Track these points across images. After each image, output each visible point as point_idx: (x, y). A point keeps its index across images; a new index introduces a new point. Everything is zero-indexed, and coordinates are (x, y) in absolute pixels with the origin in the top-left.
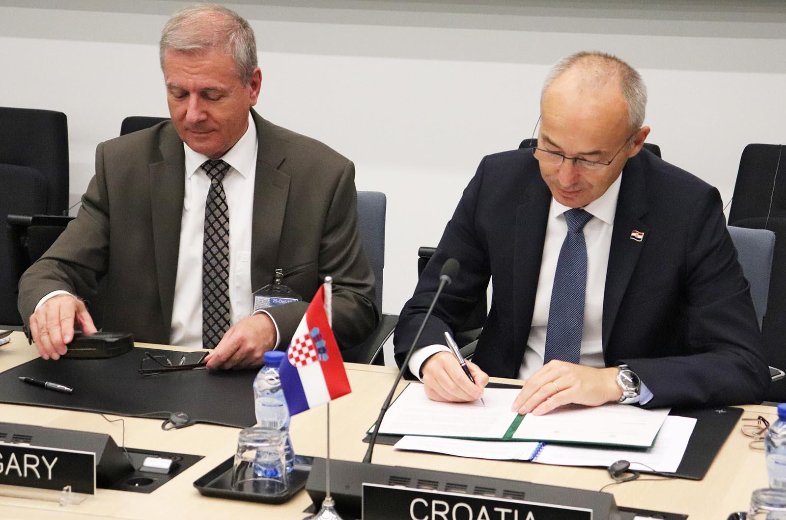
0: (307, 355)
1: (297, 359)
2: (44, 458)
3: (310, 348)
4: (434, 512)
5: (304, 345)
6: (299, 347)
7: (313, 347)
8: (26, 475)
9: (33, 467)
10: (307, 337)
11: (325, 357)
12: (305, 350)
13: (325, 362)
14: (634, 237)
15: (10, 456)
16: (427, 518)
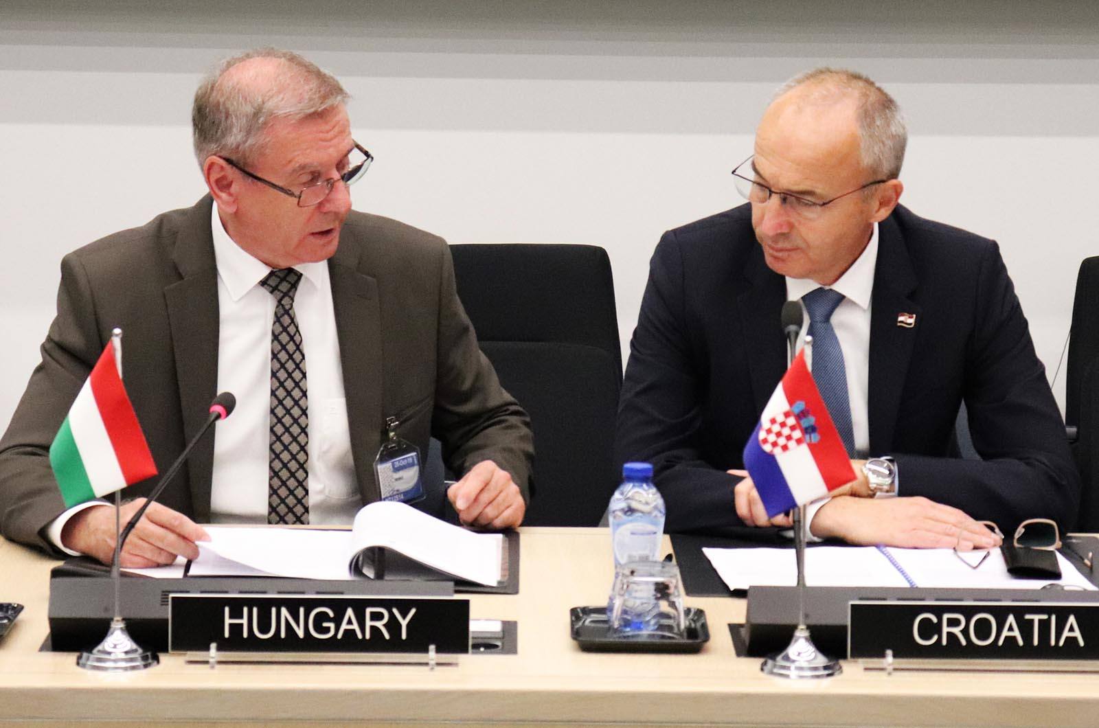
0: (789, 438)
1: (775, 444)
2: (395, 611)
3: (793, 428)
4: (945, 629)
5: (783, 425)
6: (776, 428)
7: (798, 427)
8: (368, 636)
9: (379, 624)
10: (787, 415)
11: (815, 438)
12: (786, 431)
13: (815, 444)
14: (900, 323)
15: (344, 613)
16: (935, 638)
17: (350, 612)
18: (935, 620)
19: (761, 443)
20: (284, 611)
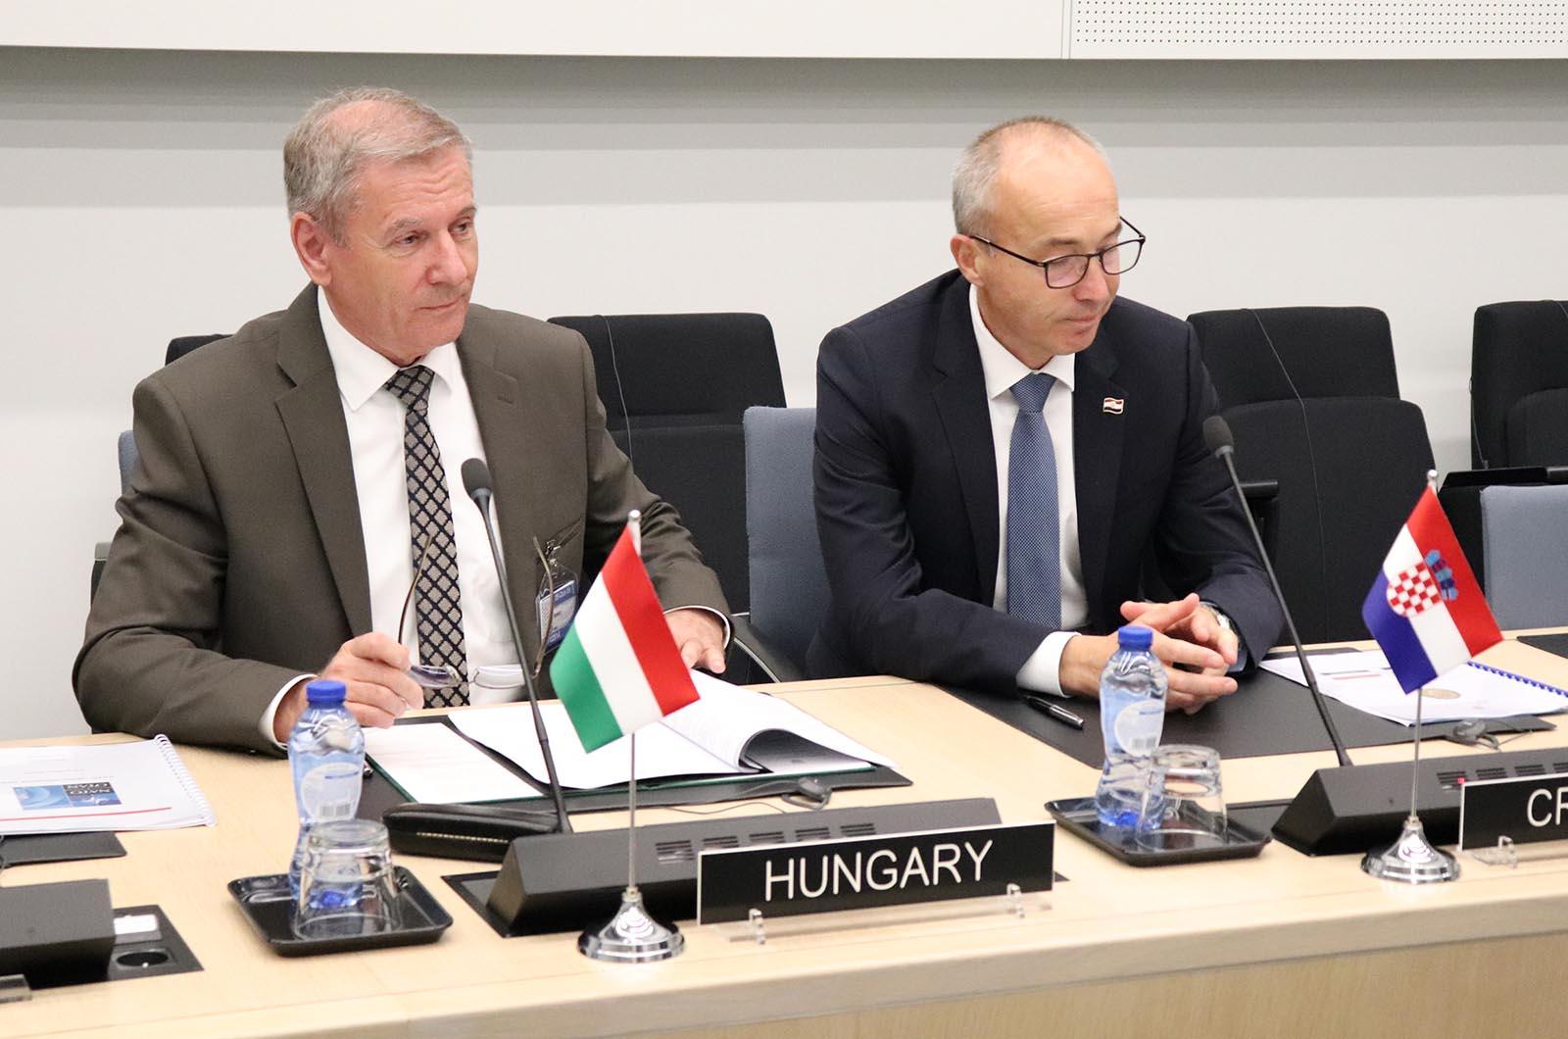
0: (1423, 596)
1: (1407, 605)
2: (968, 846)
3: (1427, 584)
4: (1559, 806)
5: (1416, 580)
6: (1408, 585)
7: (1433, 582)
8: (936, 881)
9: (950, 865)
10: (1420, 568)
11: (1453, 593)
12: (1420, 588)
13: (1453, 602)
14: (1107, 408)
15: (910, 853)
16: (1549, 816)
17: (915, 853)
18: (1549, 796)
19: (1391, 604)
20: (838, 860)
